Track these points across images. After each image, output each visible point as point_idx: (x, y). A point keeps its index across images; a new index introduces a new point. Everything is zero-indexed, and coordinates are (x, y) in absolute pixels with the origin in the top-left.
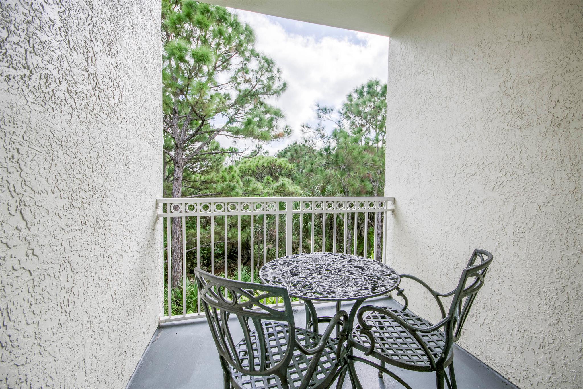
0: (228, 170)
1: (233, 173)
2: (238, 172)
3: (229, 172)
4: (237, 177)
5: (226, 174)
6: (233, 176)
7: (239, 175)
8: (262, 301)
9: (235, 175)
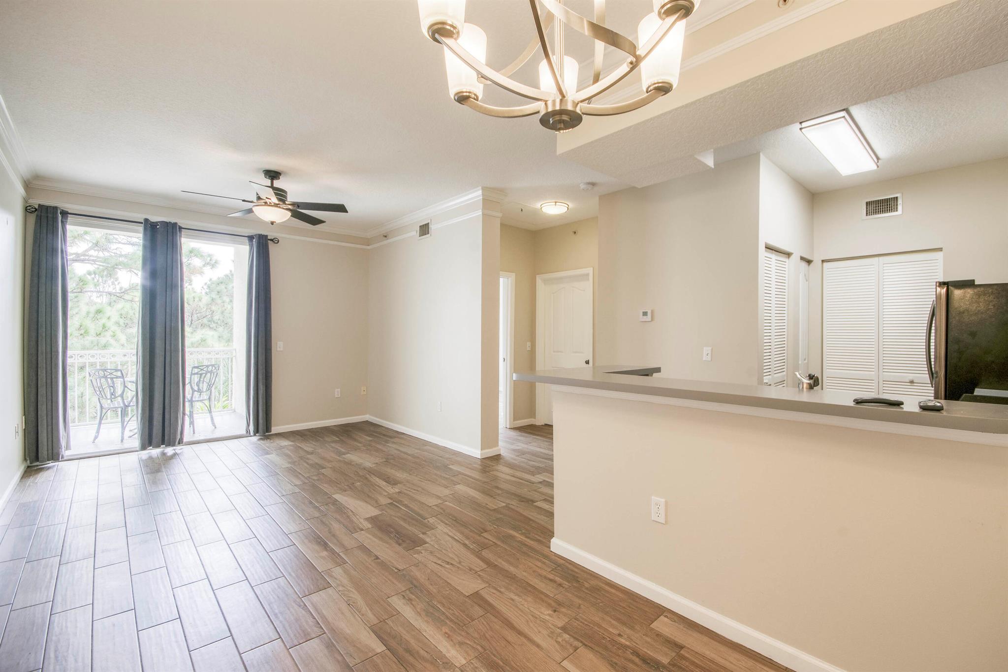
0: (91, 315)
1: (104, 321)
2: (115, 317)
3: (95, 319)
4: (114, 328)
5: (88, 323)
6: (104, 326)
7: (118, 323)
8: (113, 374)
9: (110, 324)
